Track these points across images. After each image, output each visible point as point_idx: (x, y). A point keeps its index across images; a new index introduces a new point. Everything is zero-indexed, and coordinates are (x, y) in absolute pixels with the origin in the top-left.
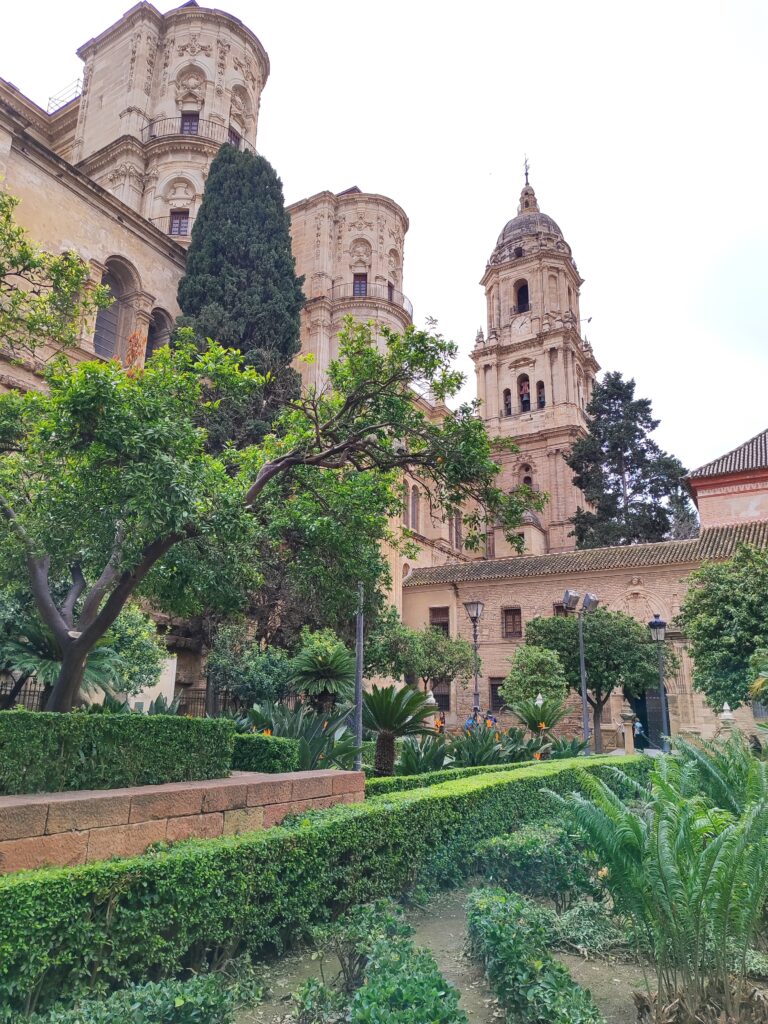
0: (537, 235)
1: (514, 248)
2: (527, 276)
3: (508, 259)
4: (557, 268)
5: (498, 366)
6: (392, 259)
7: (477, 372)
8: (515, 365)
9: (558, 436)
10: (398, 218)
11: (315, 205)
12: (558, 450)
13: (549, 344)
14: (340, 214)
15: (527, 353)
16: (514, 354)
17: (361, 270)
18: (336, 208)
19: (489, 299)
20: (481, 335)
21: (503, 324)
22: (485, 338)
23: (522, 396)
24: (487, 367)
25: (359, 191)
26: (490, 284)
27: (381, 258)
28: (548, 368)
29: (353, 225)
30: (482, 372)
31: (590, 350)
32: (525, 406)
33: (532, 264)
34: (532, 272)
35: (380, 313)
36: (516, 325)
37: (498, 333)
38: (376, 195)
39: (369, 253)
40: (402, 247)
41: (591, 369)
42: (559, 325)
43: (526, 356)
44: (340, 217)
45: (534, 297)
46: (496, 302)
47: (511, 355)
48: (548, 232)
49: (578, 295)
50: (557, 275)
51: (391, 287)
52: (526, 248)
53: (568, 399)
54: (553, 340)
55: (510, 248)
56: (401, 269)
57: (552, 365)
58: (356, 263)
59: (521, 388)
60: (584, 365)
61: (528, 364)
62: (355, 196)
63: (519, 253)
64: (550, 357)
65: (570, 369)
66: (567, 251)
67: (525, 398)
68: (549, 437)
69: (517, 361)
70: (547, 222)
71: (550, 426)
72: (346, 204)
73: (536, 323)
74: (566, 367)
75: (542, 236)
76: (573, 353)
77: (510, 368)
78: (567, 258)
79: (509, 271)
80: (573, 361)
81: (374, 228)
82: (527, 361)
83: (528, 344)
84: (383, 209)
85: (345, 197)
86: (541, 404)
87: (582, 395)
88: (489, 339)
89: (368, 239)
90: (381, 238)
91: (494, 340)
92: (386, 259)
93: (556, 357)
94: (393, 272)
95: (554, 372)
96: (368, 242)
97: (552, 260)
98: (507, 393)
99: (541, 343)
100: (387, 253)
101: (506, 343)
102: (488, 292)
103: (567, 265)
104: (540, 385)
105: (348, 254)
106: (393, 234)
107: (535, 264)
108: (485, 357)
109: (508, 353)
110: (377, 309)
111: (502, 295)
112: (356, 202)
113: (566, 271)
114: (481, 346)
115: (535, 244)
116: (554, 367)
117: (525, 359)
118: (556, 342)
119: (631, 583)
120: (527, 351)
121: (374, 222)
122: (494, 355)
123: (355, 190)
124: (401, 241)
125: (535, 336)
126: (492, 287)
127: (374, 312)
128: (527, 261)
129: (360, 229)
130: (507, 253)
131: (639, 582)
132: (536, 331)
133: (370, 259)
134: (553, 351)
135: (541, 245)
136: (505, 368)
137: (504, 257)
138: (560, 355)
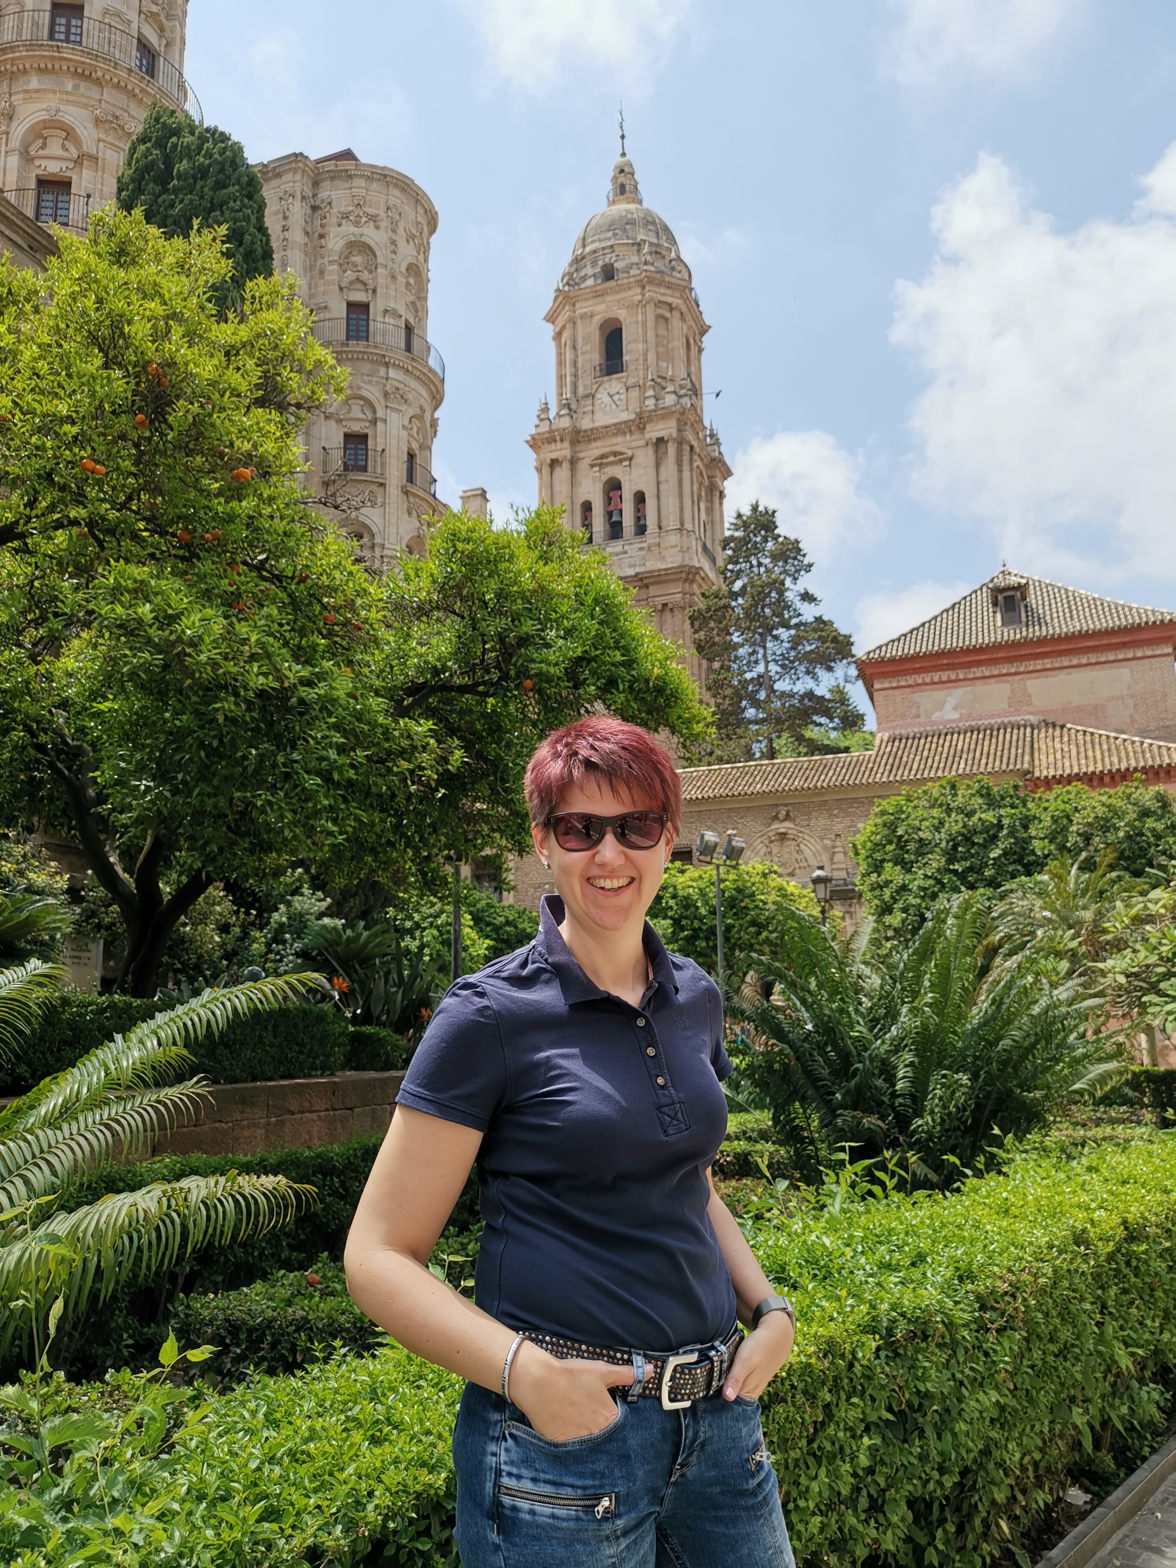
0: (639, 245)
1: (600, 263)
2: (622, 314)
3: (590, 282)
4: (670, 305)
5: (573, 462)
6: (412, 281)
7: (539, 470)
8: (600, 462)
9: (666, 582)
10: (420, 210)
11: (278, 176)
12: (665, 605)
13: (655, 431)
14: (324, 194)
15: (620, 443)
16: (599, 444)
17: (359, 296)
18: (316, 184)
19: (559, 346)
20: (546, 409)
21: (581, 391)
22: (552, 414)
23: (610, 514)
24: (554, 463)
25: (354, 158)
26: (561, 321)
27: (393, 277)
28: (652, 471)
29: (346, 216)
30: (546, 470)
31: (717, 443)
32: (615, 531)
33: (630, 293)
34: (631, 307)
35: (392, 373)
36: (602, 396)
37: (573, 406)
38: (384, 168)
39: (372, 268)
40: (426, 260)
41: (719, 474)
42: (670, 400)
43: (617, 448)
44: (323, 201)
45: (631, 349)
46: (569, 355)
47: (594, 445)
48: (655, 241)
49: (700, 350)
50: (668, 315)
51: (409, 329)
52: (618, 265)
53: (682, 524)
54: (661, 425)
55: (594, 263)
56: (426, 299)
57: (658, 466)
58: (352, 283)
59: (608, 500)
60: (707, 467)
61: (621, 461)
62: (348, 165)
63: (609, 273)
64: (656, 452)
65: (686, 474)
66: (686, 276)
67: (615, 518)
68: (653, 584)
69: (603, 456)
70: (654, 223)
71: (654, 564)
72: (332, 179)
73: (634, 393)
74: (680, 471)
75: (646, 249)
76: (692, 447)
77: (592, 466)
78: (685, 288)
79: (590, 303)
80: (691, 461)
81: (383, 224)
82: (620, 458)
83: (621, 429)
84: (396, 192)
85: (330, 166)
86: (641, 530)
87: (703, 516)
88: (559, 415)
89: (372, 243)
90: (394, 242)
91: (568, 419)
92: (401, 280)
93: (666, 453)
94: (413, 303)
95: (662, 477)
96: (370, 248)
97: (662, 291)
98: (587, 507)
99: (642, 429)
100: (403, 269)
101: (586, 424)
102: (558, 336)
103: (686, 300)
104: (640, 498)
105: (336, 267)
106: (413, 237)
107: (635, 295)
108: (553, 446)
109: (589, 441)
110: (387, 365)
111: (579, 345)
112: (350, 177)
113: (684, 310)
114: (545, 427)
115: (635, 259)
116: (662, 469)
117: (615, 454)
118: (666, 429)
119: (776, 818)
120: (620, 439)
121: (382, 213)
122: (566, 444)
123: (347, 155)
124: (424, 249)
125: (633, 416)
126: (563, 327)
127: (382, 371)
128: (621, 288)
129: (357, 224)
130: (589, 271)
131: (788, 817)
132: (634, 406)
133: (375, 279)
134: (660, 441)
135: (646, 263)
136: (583, 466)
137: (584, 278)
138: (672, 449)
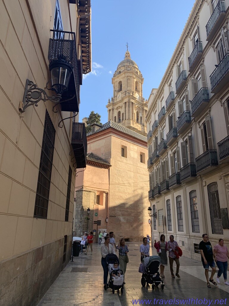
0: (125, 66)
5: (113, 109)
8: (117, 109)
21: (115, 96)
24: (110, 110)
28: (124, 109)
33: (123, 76)
34: (123, 78)
36: (118, 96)
37: (114, 99)
45: (123, 86)
54: (126, 99)
61: (120, 108)
64: (125, 105)
69: (117, 107)
73: (122, 94)
79: (117, 79)
83: (120, 102)
91: (112, 101)
93: (127, 105)
95: (126, 109)
97: (128, 74)
98: (115, 117)
99: (123, 101)
101: (115, 102)
108: (110, 107)
111: (115, 87)
115: (124, 69)
120: (120, 104)
122: (112, 106)
128: (121, 75)
136: (115, 110)
